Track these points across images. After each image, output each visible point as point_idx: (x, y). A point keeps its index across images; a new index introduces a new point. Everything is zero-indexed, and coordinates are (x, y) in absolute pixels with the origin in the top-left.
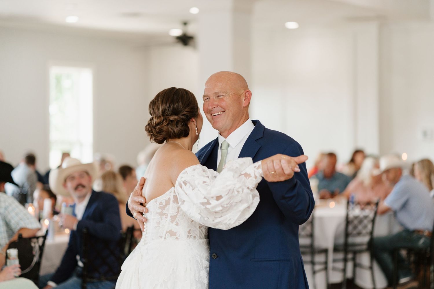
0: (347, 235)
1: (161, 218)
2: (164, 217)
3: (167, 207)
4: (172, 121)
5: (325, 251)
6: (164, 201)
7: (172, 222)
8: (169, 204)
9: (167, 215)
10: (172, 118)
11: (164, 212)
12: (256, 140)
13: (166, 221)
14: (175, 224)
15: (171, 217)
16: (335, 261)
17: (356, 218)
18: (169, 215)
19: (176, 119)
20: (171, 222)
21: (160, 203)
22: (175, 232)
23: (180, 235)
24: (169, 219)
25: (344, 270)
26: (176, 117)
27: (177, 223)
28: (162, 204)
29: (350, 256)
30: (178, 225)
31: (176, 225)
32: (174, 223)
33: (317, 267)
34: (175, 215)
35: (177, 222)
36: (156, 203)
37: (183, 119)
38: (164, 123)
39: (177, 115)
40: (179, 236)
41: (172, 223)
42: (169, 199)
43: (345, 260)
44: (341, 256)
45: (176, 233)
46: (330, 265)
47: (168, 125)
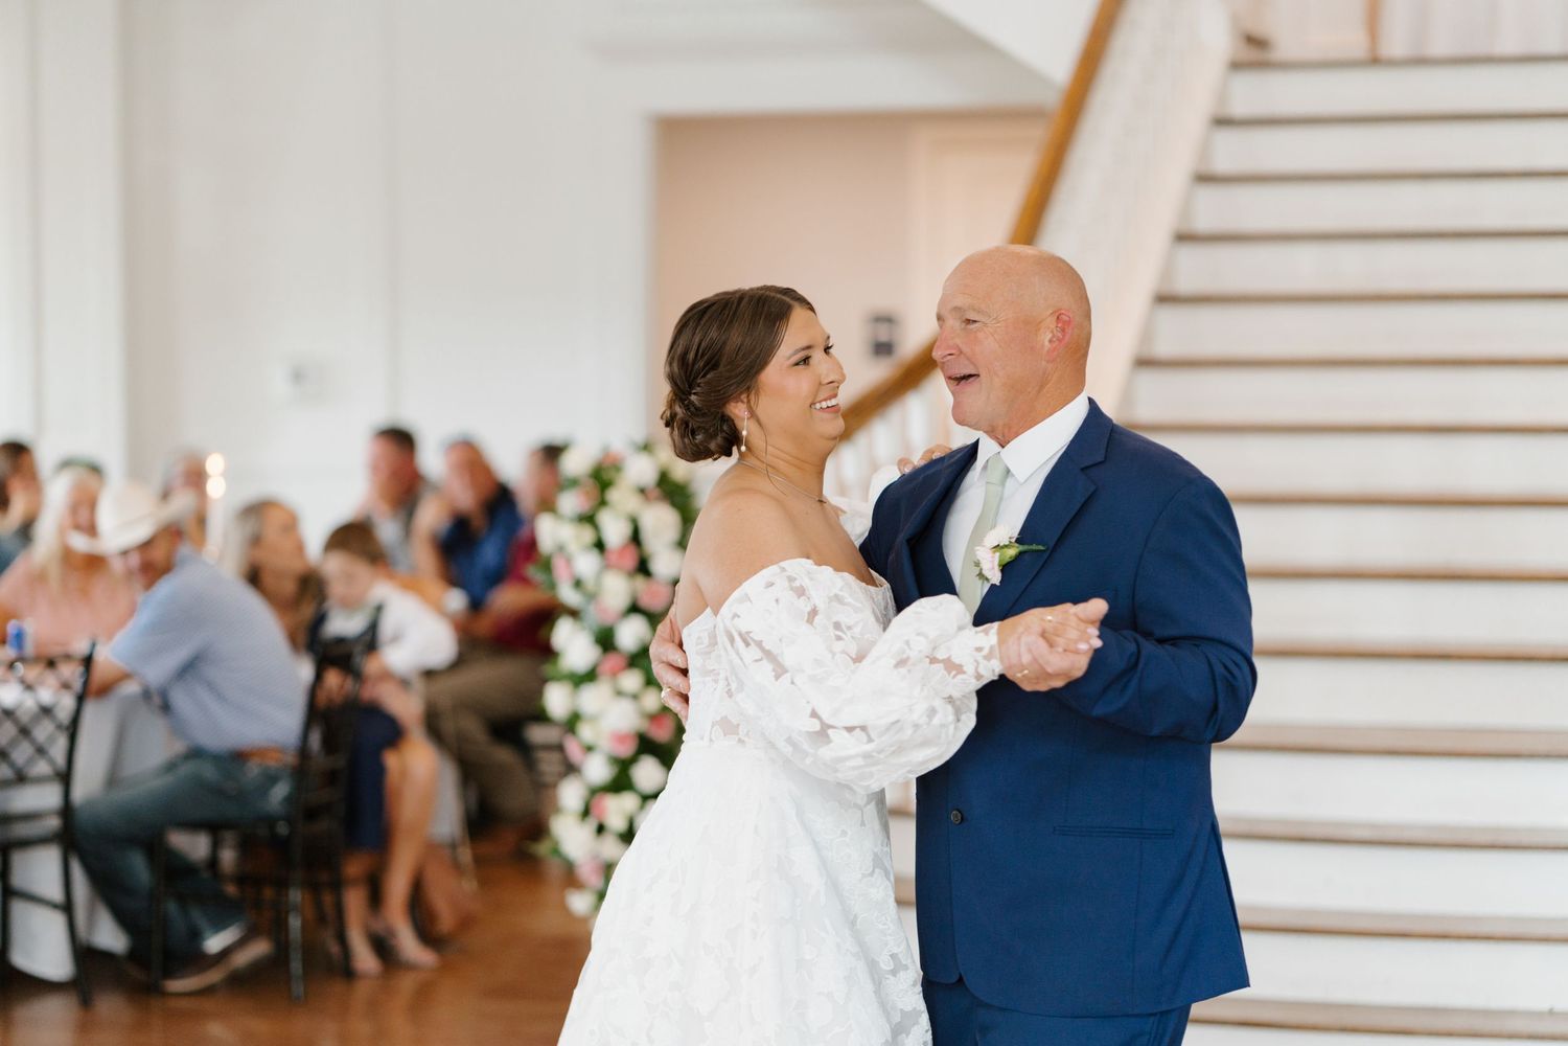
3: (714, 650)
9: (718, 674)
11: (710, 664)
12: (1082, 469)
18: (723, 674)
21: (697, 639)
22: (735, 723)
24: (722, 683)
28: (703, 643)
45: (739, 725)
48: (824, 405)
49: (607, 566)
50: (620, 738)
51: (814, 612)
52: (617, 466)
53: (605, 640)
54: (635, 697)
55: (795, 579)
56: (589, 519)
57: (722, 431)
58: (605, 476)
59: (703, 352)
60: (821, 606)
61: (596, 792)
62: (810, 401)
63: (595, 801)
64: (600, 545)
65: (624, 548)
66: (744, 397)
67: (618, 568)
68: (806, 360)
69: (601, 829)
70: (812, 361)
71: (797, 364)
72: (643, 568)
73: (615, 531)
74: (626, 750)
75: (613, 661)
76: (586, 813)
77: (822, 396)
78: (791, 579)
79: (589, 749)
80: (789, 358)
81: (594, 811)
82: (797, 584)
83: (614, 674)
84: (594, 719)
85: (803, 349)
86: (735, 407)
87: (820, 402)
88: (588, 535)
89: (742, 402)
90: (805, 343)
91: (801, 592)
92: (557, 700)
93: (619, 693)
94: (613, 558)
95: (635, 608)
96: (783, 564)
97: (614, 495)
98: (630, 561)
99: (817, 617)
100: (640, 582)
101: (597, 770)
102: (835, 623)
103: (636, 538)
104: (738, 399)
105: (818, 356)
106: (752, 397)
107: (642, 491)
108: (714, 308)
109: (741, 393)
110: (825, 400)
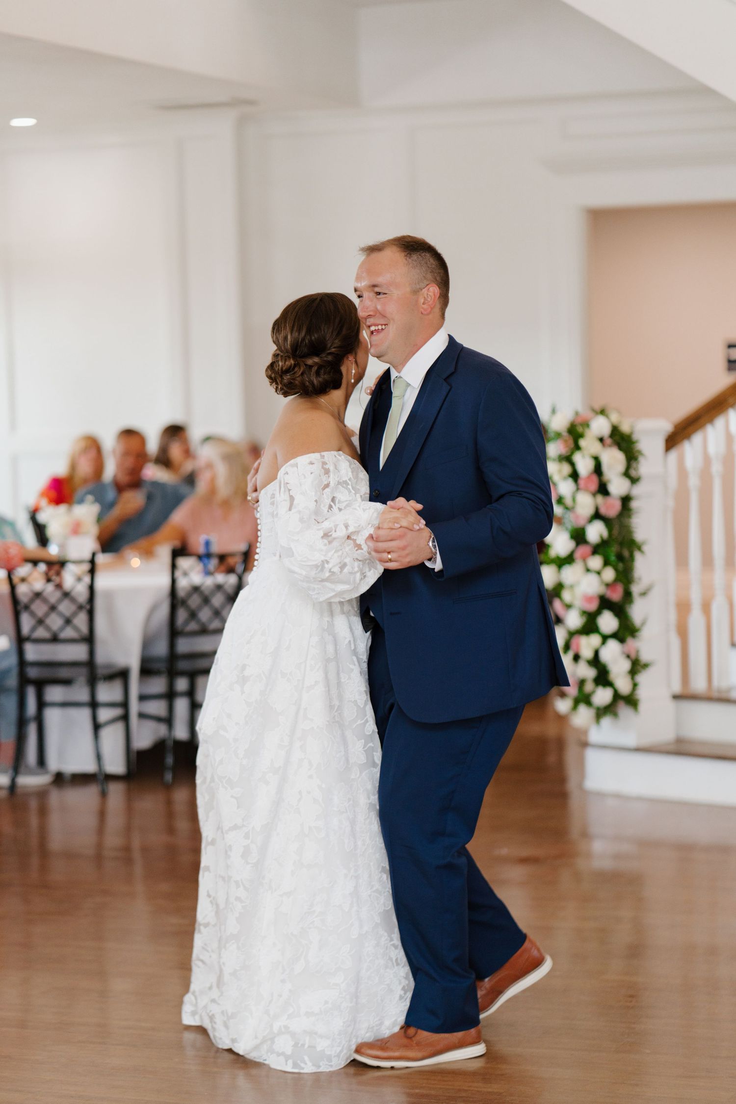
0: (174, 633)
4: (311, 367)
5: (123, 675)
10: (310, 362)
16: (143, 698)
17: (196, 589)
19: (316, 363)
25: (169, 721)
26: (316, 360)
29: (182, 684)
33: (104, 714)
37: (328, 362)
38: (298, 371)
39: (317, 355)
43: (170, 696)
44: (158, 685)
46: (134, 706)
47: (302, 374)
49: (579, 489)
50: (589, 599)
51: (327, 486)
52: (585, 424)
53: (579, 536)
54: (599, 573)
55: (327, 464)
56: (568, 459)
58: (578, 430)
60: (332, 484)
61: (572, 634)
63: (573, 640)
64: (575, 476)
65: (589, 477)
67: (586, 490)
69: (577, 657)
72: (603, 490)
73: (584, 466)
74: (593, 607)
75: (583, 550)
76: (567, 648)
78: (324, 463)
79: (568, 607)
81: (571, 647)
82: (327, 467)
83: (585, 558)
84: (572, 587)
88: (566, 469)
91: (327, 472)
92: (549, 575)
93: (588, 570)
94: (581, 482)
95: (597, 515)
96: (323, 453)
97: (582, 443)
98: (594, 486)
99: (327, 489)
100: (600, 499)
101: (574, 620)
102: (334, 497)
103: (598, 469)
107: (601, 440)
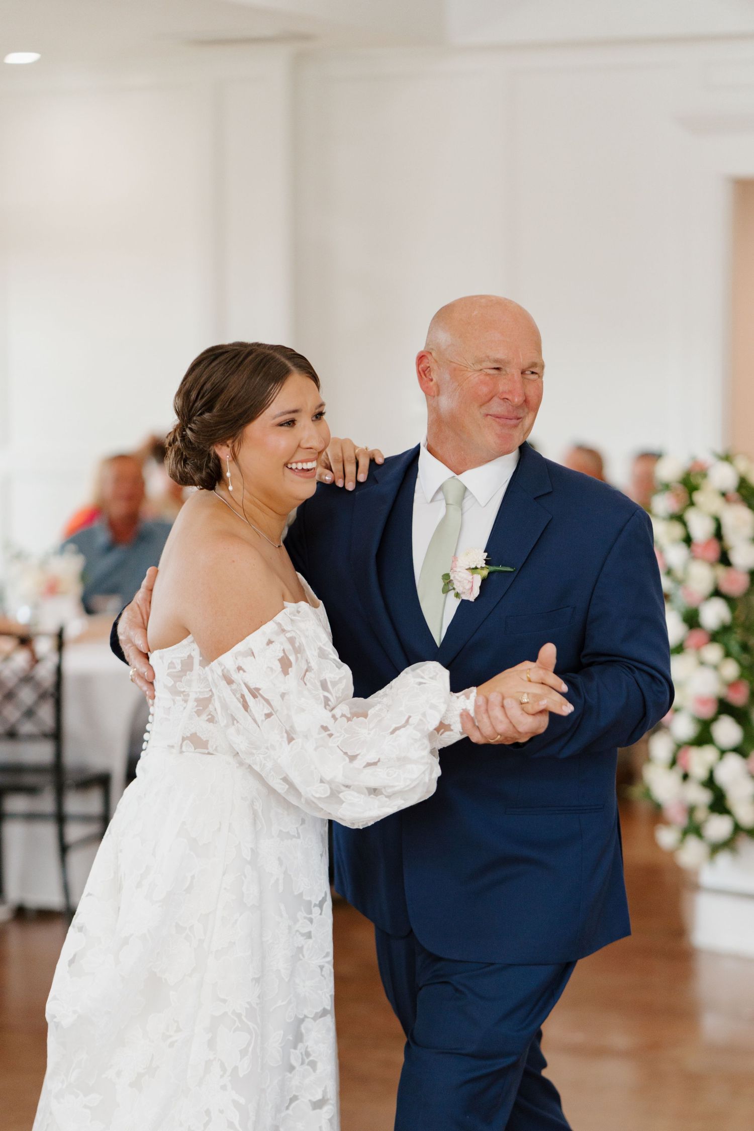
1: (174, 700)
2: (179, 698)
3: (186, 675)
5: (103, 781)
6: (179, 661)
7: (199, 713)
8: (191, 670)
9: (188, 695)
11: (181, 686)
12: (535, 499)
13: (185, 708)
14: (206, 718)
15: (197, 700)
18: (193, 696)
20: (196, 712)
21: (169, 663)
22: (205, 740)
23: (216, 747)
24: (191, 704)
27: (210, 717)
28: (175, 668)
30: (213, 723)
31: (207, 720)
32: (204, 717)
33: (76, 833)
34: (207, 698)
35: (210, 714)
36: (163, 662)
40: (216, 750)
41: (199, 716)
42: (190, 657)
45: (208, 741)
48: (300, 466)
49: (694, 557)
50: (702, 702)
52: (703, 473)
53: (692, 620)
54: (716, 668)
56: (679, 518)
57: (207, 467)
58: (693, 480)
59: (204, 394)
61: (680, 747)
62: (285, 460)
63: (681, 754)
64: (688, 540)
65: (708, 544)
66: (229, 442)
67: (704, 559)
68: (291, 423)
69: (685, 777)
70: (298, 424)
71: (281, 425)
72: (724, 559)
73: (701, 528)
74: (708, 711)
75: (698, 636)
76: (674, 763)
77: (299, 456)
79: (677, 710)
80: (275, 418)
81: (680, 762)
83: (698, 648)
84: (682, 685)
85: (290, 412)
86: (220, 449)
87: (296, 463)
88: (677, 531)
89: (228, 446)
90: (292, 407)
93: (702, 663)
94: (699, 550)
95: (717, 593)
97: (698, 497)
98: (713, 553)
100: (721, 571)
101: (684, 728)
103: (718, 534)
104: (223, 442)
105: (305, 421)
106: (236, 444)
107: (724, 495)
108: (226, 356)
109: (228, 439)
110: (302, 462)
